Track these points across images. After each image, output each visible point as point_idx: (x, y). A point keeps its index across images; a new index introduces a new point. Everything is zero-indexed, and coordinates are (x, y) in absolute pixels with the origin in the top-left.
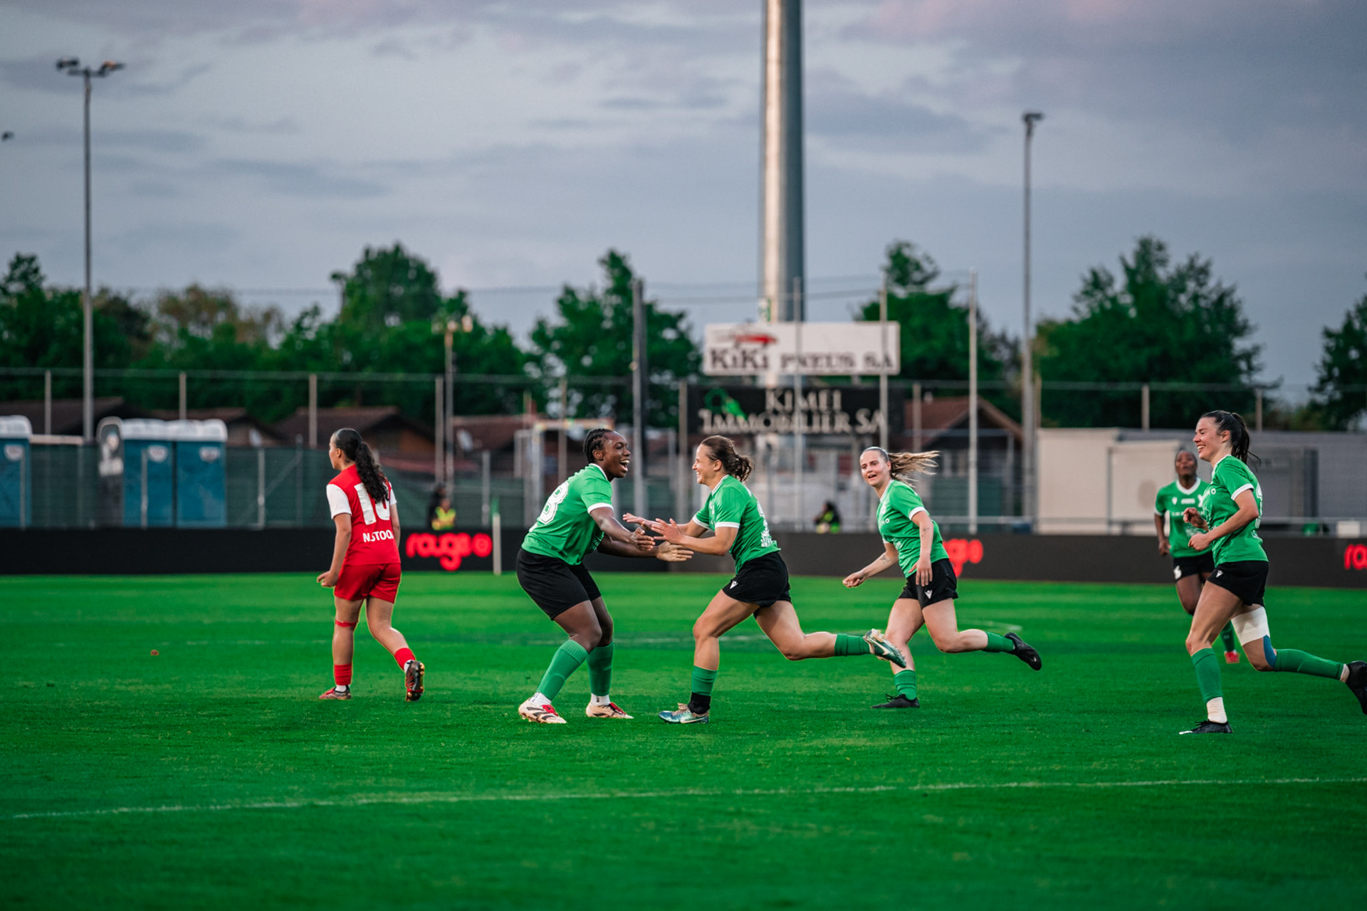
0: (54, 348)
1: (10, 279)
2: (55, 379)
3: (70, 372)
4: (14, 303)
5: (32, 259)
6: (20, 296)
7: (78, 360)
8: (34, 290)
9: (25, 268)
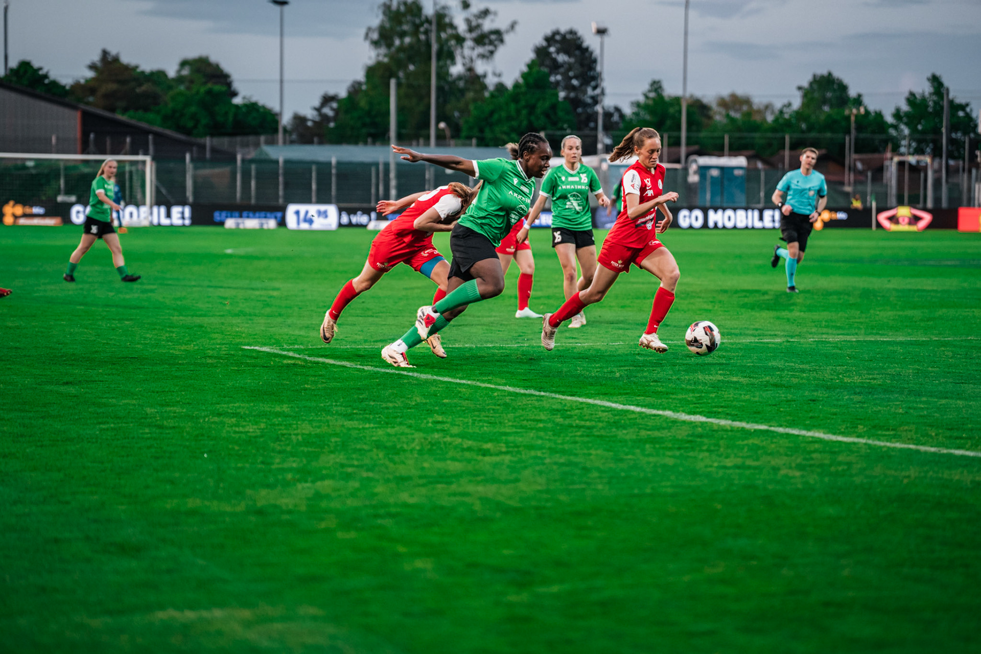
0: (668, 123)
1: (650, 91)
2: (669, 137)
3: (675, 134)
4: (650, 102)
5: (659, 82)
6: (653, 99)
7: (679, 128)
8: (660, 97)
9: (656, 86)
